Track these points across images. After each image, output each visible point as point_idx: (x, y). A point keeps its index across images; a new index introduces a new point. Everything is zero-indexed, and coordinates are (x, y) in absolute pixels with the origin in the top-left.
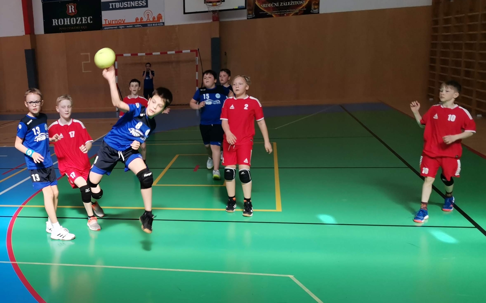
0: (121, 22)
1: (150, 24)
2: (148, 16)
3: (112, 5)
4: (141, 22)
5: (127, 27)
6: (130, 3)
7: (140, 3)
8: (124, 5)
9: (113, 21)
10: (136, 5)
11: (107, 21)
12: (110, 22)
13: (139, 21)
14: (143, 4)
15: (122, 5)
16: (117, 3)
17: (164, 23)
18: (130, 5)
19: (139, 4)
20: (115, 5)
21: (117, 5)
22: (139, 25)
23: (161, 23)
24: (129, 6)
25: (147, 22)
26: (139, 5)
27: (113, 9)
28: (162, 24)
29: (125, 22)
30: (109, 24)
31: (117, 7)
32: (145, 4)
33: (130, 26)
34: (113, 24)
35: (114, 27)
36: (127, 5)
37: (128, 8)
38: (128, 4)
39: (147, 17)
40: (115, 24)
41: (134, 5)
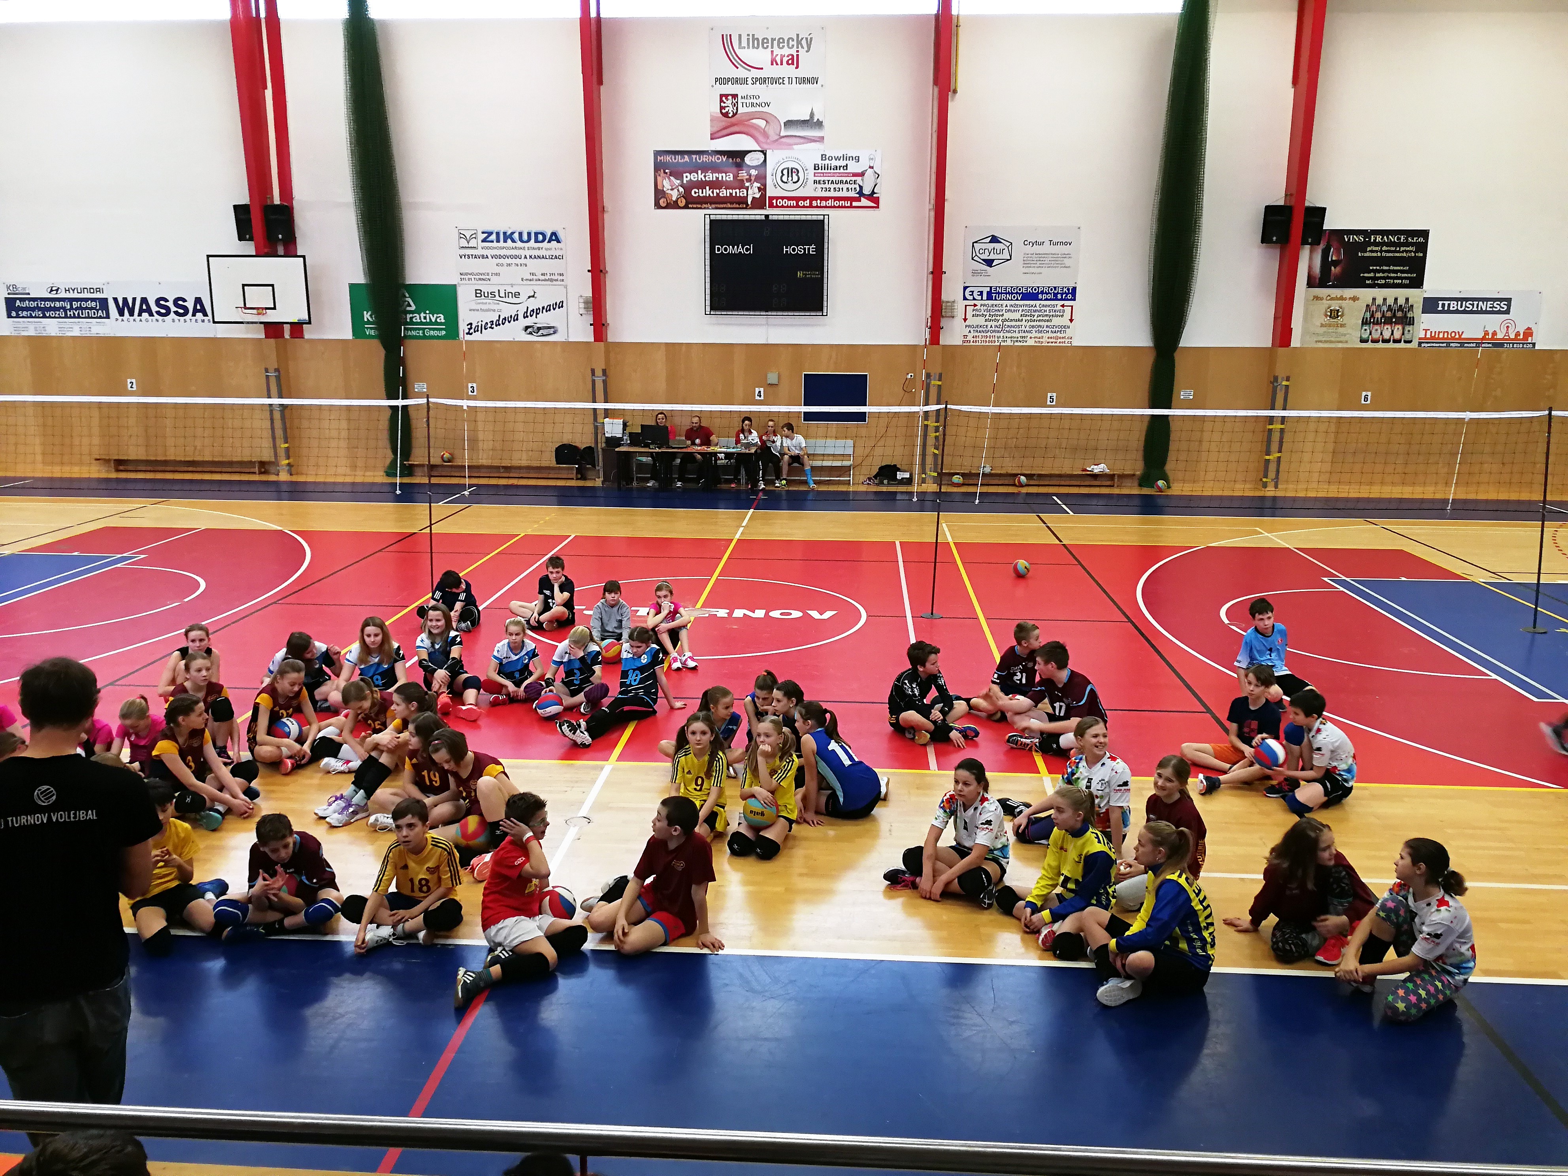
0: (1456, 335)
1: (1510, 343)
2: (1508, 330)
3: (1443, 305)
4: (1493, 338)
5: (1466, 345)
6: (1478, 305)
7: (1495, 305)
8: (1466, 306)
9: (1439, 332)
10: (1488, 309)
11: (1429, 333)
12: (1433, 335)
13: (1490, 337)
14: (1501, 307)
15: (1461, 307)
16: (1452, 302)
17: (1534, 344)
18: (1477, 307)
19: (1494, 307)
20: (1449, 305)
21: (1452, 306)
22: (1488, 343)
23: (1530, 343)
24: (1475, 309)
25: (1503, 339)
26: (1494, 309)
27: (1443, 312)
28: (1531, 346)
29: (1463, 337)
30: (1432, 338)
31: (1451, 309)
32: (1506, 307)
33: (1472, 345)
34: (1439, 338)
35: (1441, 345)
36: (1471, 307)
37: (1472, 312)
38: (1473, 305)
39: (1504, 331)
40: (1443, 338)
41: (1484, 309)
